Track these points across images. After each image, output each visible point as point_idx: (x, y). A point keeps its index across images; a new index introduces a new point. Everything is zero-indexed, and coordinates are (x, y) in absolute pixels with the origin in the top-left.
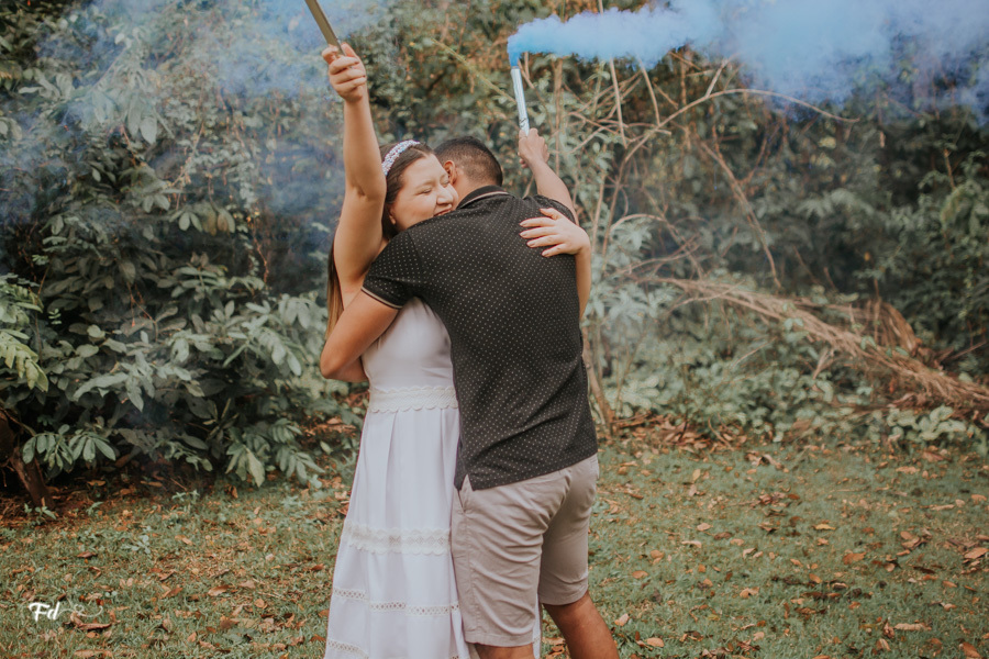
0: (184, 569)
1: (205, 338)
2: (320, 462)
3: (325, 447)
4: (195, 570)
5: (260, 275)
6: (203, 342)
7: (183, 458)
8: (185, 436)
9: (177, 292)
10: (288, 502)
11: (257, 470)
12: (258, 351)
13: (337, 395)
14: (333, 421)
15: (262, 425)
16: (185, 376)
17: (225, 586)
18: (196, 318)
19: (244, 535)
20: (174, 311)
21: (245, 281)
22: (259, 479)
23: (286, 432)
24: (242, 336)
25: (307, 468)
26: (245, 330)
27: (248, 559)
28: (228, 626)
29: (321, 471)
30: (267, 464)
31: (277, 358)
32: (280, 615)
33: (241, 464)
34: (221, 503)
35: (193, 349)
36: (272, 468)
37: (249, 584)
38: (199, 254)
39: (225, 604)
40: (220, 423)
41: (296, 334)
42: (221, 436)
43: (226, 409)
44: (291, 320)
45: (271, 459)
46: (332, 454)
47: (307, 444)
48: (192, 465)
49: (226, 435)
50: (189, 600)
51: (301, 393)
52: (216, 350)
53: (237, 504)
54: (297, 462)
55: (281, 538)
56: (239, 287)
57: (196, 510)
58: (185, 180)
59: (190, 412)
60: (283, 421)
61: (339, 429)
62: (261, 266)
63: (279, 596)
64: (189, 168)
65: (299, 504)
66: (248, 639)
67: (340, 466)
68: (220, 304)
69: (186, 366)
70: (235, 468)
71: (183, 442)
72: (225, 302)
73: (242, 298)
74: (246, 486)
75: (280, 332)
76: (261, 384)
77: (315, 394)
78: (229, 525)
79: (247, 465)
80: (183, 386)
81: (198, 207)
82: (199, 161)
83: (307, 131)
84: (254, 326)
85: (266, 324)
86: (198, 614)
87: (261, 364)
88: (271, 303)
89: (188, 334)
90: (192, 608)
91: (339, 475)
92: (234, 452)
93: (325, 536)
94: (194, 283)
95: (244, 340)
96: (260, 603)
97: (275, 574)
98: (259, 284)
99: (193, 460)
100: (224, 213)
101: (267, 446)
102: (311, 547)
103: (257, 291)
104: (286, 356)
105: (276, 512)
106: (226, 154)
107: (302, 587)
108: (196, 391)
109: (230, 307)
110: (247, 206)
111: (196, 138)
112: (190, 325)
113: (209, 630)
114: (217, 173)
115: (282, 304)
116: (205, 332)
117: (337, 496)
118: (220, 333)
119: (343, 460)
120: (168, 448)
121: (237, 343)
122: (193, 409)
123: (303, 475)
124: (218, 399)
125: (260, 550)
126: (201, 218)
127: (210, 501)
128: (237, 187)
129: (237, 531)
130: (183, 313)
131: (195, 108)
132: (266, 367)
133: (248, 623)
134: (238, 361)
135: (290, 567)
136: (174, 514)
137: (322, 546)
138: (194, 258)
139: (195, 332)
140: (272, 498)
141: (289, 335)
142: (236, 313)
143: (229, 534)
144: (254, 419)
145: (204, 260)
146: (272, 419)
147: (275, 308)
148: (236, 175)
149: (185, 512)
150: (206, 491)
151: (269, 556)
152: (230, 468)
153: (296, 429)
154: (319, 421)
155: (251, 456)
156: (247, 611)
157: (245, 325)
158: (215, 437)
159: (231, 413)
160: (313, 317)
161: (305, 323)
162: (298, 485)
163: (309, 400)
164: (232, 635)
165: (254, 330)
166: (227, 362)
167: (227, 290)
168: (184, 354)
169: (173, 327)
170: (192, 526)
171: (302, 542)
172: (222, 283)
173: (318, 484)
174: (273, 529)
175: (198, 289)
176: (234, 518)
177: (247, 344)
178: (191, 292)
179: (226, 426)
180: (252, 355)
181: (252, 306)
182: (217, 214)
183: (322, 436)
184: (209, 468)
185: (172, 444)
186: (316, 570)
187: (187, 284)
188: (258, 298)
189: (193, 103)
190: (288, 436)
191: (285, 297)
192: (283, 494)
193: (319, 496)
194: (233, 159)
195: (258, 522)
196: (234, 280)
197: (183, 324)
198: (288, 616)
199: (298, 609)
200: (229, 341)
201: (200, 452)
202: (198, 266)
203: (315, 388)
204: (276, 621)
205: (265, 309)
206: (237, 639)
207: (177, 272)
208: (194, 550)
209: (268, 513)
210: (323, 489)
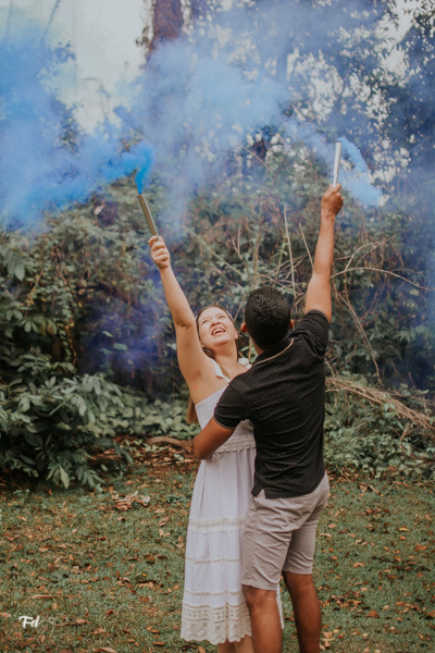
0: (23, 535)
1: (39, 398)
2: (100, 476)
3: (104, 468)
4: (30, 536)
5: (71, 361)
6: (37, 400)
7: (22, 468)
8: (21, 456)
9: (21, 369)
10: (83, 499)
11: (65, 479)
12: (71, 407)
13: (108, 436)
14: (107, 452)
15: (67, 452)
16: (27, 420)
17: (49, 546)
18: (32, 385)
19: (58, 517)
20: (19, 381)
21: (63, 365)
22: (67, 486)
23: (83, 457)
24: (61, 398)
25: (94, 479)
26: (63, 395)
27: (62, 532)
28: (53, 569)
29: (103, 481)
30: (70, 476)
31: (82, 412)
32: (82, 564)
33: (56, 474)
34: (42, 498)
35: (31, 404)
36: (73, 478)
37: (63, 545)
38: (35, 347)
39: (49, 557)
40: (44, 450)
41: (92, 397)
42: (43, 457)
43: (48, 441)
44: (90, 390)
45: (72, 472)
46: (108, 472)
47: (94, 466)
48: (27, 473)
49: (47, 457)
50: (28, 553)
51: (90, 434)
52: (44, 405)
53: (52, 499)
54: (89, 476)
55: (80, 520)
56: (59, 368)
57: (27, 501)
58: (30, 302)
59: (25, 442)
60: (80, 450)
61: (111, 457)
62: (72, 356)
63: (81, 553)
64: (33, 295)
65: (90, 501)
66: (65, 576)
67: (113, 480)
68: (46, 377)
69: (26, 413)
70: (52, 478)
71: (21, 460)
72: (50, 377)
73: (62, 375)
74: (57, 488)
75: (83, 397)
76: (67, 427)
77: (97, 436)
78: (48, 511)
79: (59, 475)
80: (24, 425)
81: (35, 318)
82: (39, 291)
83: (102, 275)
84: (68, 392)
85: (75, 391)
86: (34, 562)
87: (70, 415)
88: (78, 379)
89: (27, 394)
90: (30, 558)
91: (112, 485)
92: (52, 468)
93: (107, 521)
94: (31, 364)
95: (62, 401)
96: (71, 557)
97: (78, 541)
98: (71, 367)
99: (27, 470)
100: (51, 323)
101: (70, 465)
102: (99, 526)
103: (69, 372)
104: (86, 412)
105: (76, 505)
106: (55, 288)
107: (95, 549)
108: (32, 429)
109: (53, 380)
110: (66, 320)
111: (38, 277)
112: (29, 390)
113: (41, 570)
114: (49, 298)
115: (84, 380)
116: (37, 394)
117: (113, 497)
118: (47, 396)
119: (115, 477)
120: (13, 462)
121: (58, 402)
122: (28, 441)
123: (92, 483)
124: (43, 435)
125: (68, 526)
126: (38, 325)
127: (35, 496)
128: (60, 308)
129: (53, 515)
130: (24, 383)
131: (38, 259)
132: (76, 418)
133: (65, 568)
134: (57, 413)
135: (87, 537)
136: (15, 503)
137: (105, 525)
138: (32, 349)
139: (32, 393)
140: (73, 497)
141: (88, 398)
142: (56, 384)
143: (48, 516)
144: (61, 448)
145: (38, 350)
146: (73, 449)
147: (80, 382)
148: (60, 300)
149: (22, 501)
150: (33, 490)
151: (74, 530)
152: (49, 477)
153: (86, 454)
154: (101, 452)
155: (62, 470)
156: (62, 561)
157: (63, 391)
158: (40, 458)
159: (49, 445)
160: (102, 388)
161: (98, 391)
162: (89, 489)
163: (95, 438)
164: (56, 574)
165: (69, 394)
166: (51, 413)
167: (52, 370)
168: (26, 407)
169: (19, 390)
170: (26, 510)
171: (93, 523)
172: (48, 365)
173: (101, 490)
174: (75, 515)
175: (35, 368)
176: (51, 507)
177: (64, 403)
178: (30, 369)
179: (48, 451)
180: (66, 408)
181: (67, 380)
182: (47, 323)
183: (101, 461)
184: (36, 475)
185: (15, 460)
186: (103, 540)
187: (27, 365)
188: (70, 376)
189: (37, 256)
190: (83, 459)
191: (87, 375)
192: (79, 495)
193: (101, 497)
194: (59, 291)
195: (65, 510)
196: (57, 364)
197: (25, 389)
198: (87, 565)
199: (93, 561)
200: (53, 401)
201: (30, 466)
202: (34, 354)
203: (97, 431)
204: (80, 568)
205: (74, 382)
206: (60, 577)
207: (21, 357)
208: (28, 524)
209: (71, 505)
210: (103, 493)
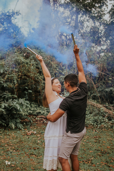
1: (7, 104)
2: (23, 126)
3: (25, 123)
4: (3, 142)
5: (16, 95)
6: (6, 105)
7: (2, 123)
8: (2, 120)
9: (3, 97)
10: (18, 132)
11: (13, 126)
12: (15, 107)
13: (27, 115)
14: (26, 119)
15: (15, 119)
16: (3, 110)
17: (8, 144)
18: (5, 101)
19: (11, 137)
20: (2, 100)
21: (14, 96)
22: (14, 128)
23: (19, 120)
24: (13, 105)
25: (22, 127)
26: (13, 104)
27: (11, 141)
28: (8, 151)
30: (15, 126)
31: (18, 108)
32: (16, 150)
33: (11, 125)
34: (7, 131)
35: (5, 106)
36: (16, 126)
37: (12, 144)
38: (7, 91)
39: (7, 147)
40: (8, 118)
41: (21, 105)
42: (8, 120)
43: (9, 116)
44: (21, 103)
45: (16, 125)
46: (26, 125)
47: (22, 123)
48: (3, 125)
49: (9, 120)
50: (2, 146)
51: (21, 114)
52: (8, 107)
53: (10, 132)
54: (20, 126)
55: (17, 138)
56: (13, 96)
57: (3, 132)
58: (5, 79)
59: (3, 116)
60: (18, 119)
61: (27, 121)
63: (16, 147)
64: (6, 77)
65: (20, 132)
66: (11, 153)
67: (27, 127)
68: (9, 99)
69: (3, 109)
70: (10, 126)
71: (2, 121)
72: (10, 99)
73: (13, 98)
74: (11, 129)
75: (19, 104)
76: (15, 112)
77: (23, 115)
78: (8, 135)
79: (12, 125)
80: (3, 112)
81: (7, 83)
82: (8, 76)
83: (25, 72)
84: (15, 103)
85: (17, 103)
86: (3, 149)
87: (15, 109)
88: (18, 100)
89: (4, 104)
90: (2, 148)
91: (26, 128)
92: (10, 123)
93: (24, 138)
94: (6, 95)
96: (13, 148)
97: (16, 143)
98: (16, 96)
99: (3, 124)
100: (11, 85)
101: (15, 123)
102: (22, 139)
104: (20, 108)
105: (16, 133)
106: (12, 75)
107: (20, 145)
108: (5, 113)
110: (15, 84)
111: (8, 72)
112: (5, 102)
113: (5, 151)
114: (11, 78)
115: (19, 100)
116: (7, 103)
117: (26, 131)
118: (9, 104)
119: (27, 126)
121: (12, 106)
122: (4, 116)
123: (21, 128)
124: (8, 114)
125: (13, 139)
126: (8, 85)
127: (6, 131)
128: (14, 80)
129: (10, 136)
130: (3, 100)
131: (8, 67)
132: (16, 110)
133: (11, 150)
134: (12, 109)
135: (18, 142)
137: (23, 139)
138: (6, 91)
140: (16, 131)
141: (20, 105)
142: (12, 101)
143: (8, 136)
144: (13, 118)
145: (8, 92)
146: (16, 118)
148: (14, 78)
149: (2, 132)
150: (5, 129)
151: (15, 140)
153: (20, 120)
154: (24, 119)
155: (13, 124)
156: (11, 149)
157: (13, 103)
159: (10, 117)
160: (24, 102)
161: (23, 103)
162: (20, 129)
163: (22, 116)
164: (9, 152)
165: (15, 104)
166: (10, 109)
167: (11, 97)
168: (3, 107)
169: (2, 102)
170: (3, 135)
171: (20, 138)
172: (10, 96)
173: (23, 129)
174: (16, 136)
175: (6, 96)
176: (9, 134)
177: (14, 106)
178: (5, 97)
179: (9, 119)
180: (14, 108)
181: (15, 100)
182: (10, 84)
184: (6, 125)
185: (0, 121)
186: (22, 143)
187: (4, 95)
188: (16, 98)
189: (8, 66)
190: (19, 121)
191: (20, 99)
192: (17, 131)
193: (23, 131)
194: (13, 76)
195: (13, 135)
196: (12, 95)
197: (4, 102)
198: (17, 150)
199: (19, 149)
200: (11, 105)
201: (4, 123)
202: (6, 93)
203: (23, 114)
204: (16, 151)
205: (17, 100)
206: (10, 153)
207: (3, 93)
208: (3, 138)
209: (15, 133)
210: (24, 130)
